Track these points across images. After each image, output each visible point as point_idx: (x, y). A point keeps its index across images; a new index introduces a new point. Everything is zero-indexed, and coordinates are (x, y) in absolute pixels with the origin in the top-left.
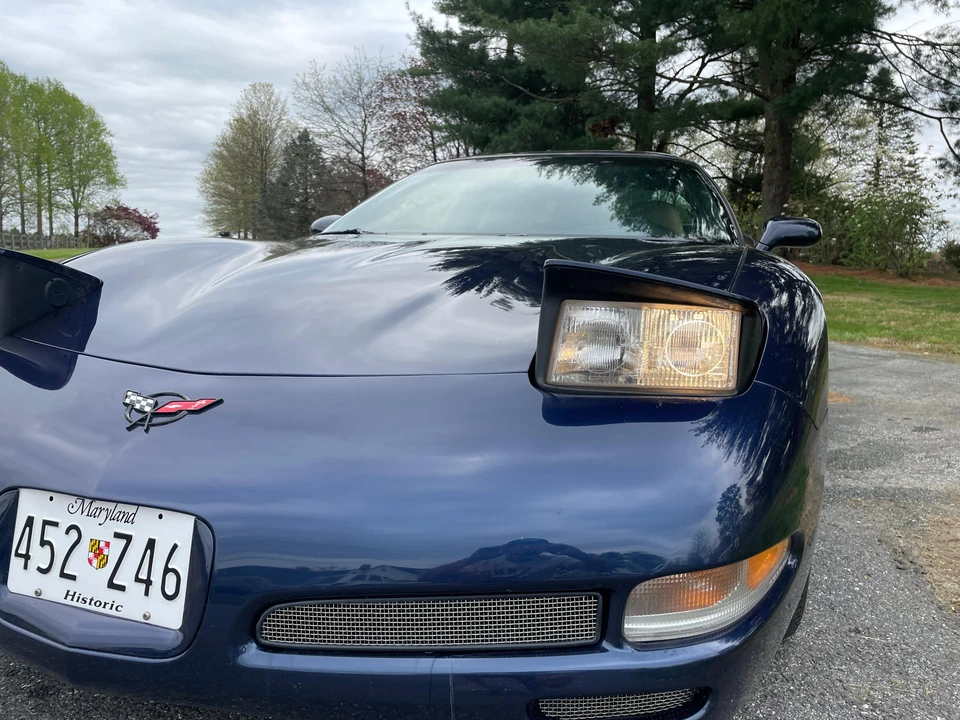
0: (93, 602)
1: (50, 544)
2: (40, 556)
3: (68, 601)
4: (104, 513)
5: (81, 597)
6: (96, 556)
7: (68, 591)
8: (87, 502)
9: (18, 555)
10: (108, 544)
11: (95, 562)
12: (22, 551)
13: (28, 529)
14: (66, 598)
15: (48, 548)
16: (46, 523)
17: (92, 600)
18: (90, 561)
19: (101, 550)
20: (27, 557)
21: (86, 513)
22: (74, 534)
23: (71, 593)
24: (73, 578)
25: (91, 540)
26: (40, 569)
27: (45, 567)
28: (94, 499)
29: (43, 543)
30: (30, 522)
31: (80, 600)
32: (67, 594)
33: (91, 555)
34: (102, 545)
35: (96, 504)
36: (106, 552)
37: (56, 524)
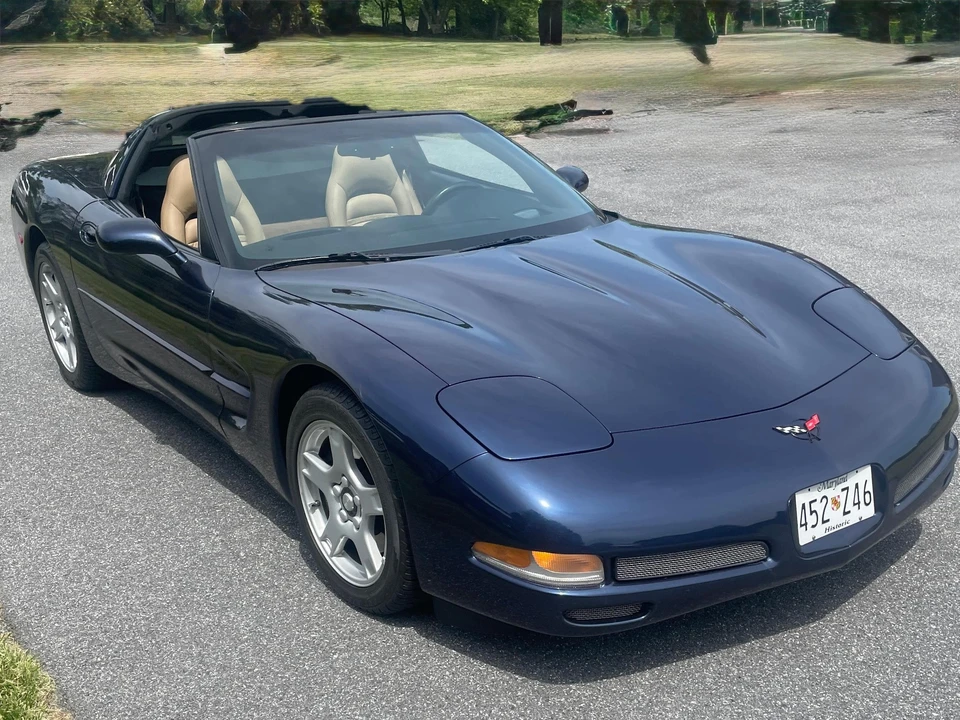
1: (815, 511)
2: (811, 520)
3: (828, 533)
4: (834, 484)
5: (833, 527)
6: (836, 505)
7: (826, 528)
8: (826, 483)
9: (801, 526)
10: (840, 497)
11: (836, 508)
12: (803, 522)
13: (803, 510)
14: (826, 532)
15: (814, 514)
17: (837, 526)
18: (834, 509)
19: (837, 501)
20: (806, 524)
21: (826, 488)
22: (824, 500)
23: (828, 528)
24: (828, 520)
25: (832, 499)
26: (813, 526)
27: (815, 523)
29: (811, 513)
30: (804, 506)
31: (832, 529)
32: (826, 530)
33: (834, 506)
34: (837, 498)
35: (829, 482)
36: (839, 501)
37: (815, 500)
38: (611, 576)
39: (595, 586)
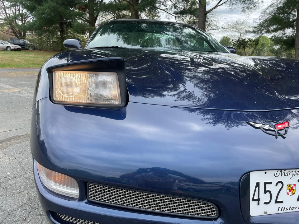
0: (291, 209)
1: (269, 192)
2: (265, 198)
3: (280, 212)
4: (291, 174)
5: (285, 208)
6: (290, 191)
7: (279, 208)
8: (283, 171)
9: (253, 200)
10: (295, 185)
11: (290, 193)
12: (256, 198)
13: (257, 188)
14: (278, 211)
15: (268, 194)
16: (265, 184)
17: (290, 208)
18: (288, 194)
19: (292, 188)
20: (258, 200)
21: (283, 175)
22: (280, 185)
23: (281, 208)
24: (282, 202)
25: (287, 185)
26: (266, 203)
27: (268, 201)
28: (285, 170)
29: (265, 192)
30: (258, 185)
31: (285, 209)
32: (279, 209)
33: (288, 191)
34: (292, 186)
35: (287, 171)
36: (294, 188)
37: (271, 183)
38: (84, 196)
39: (71, 199)
